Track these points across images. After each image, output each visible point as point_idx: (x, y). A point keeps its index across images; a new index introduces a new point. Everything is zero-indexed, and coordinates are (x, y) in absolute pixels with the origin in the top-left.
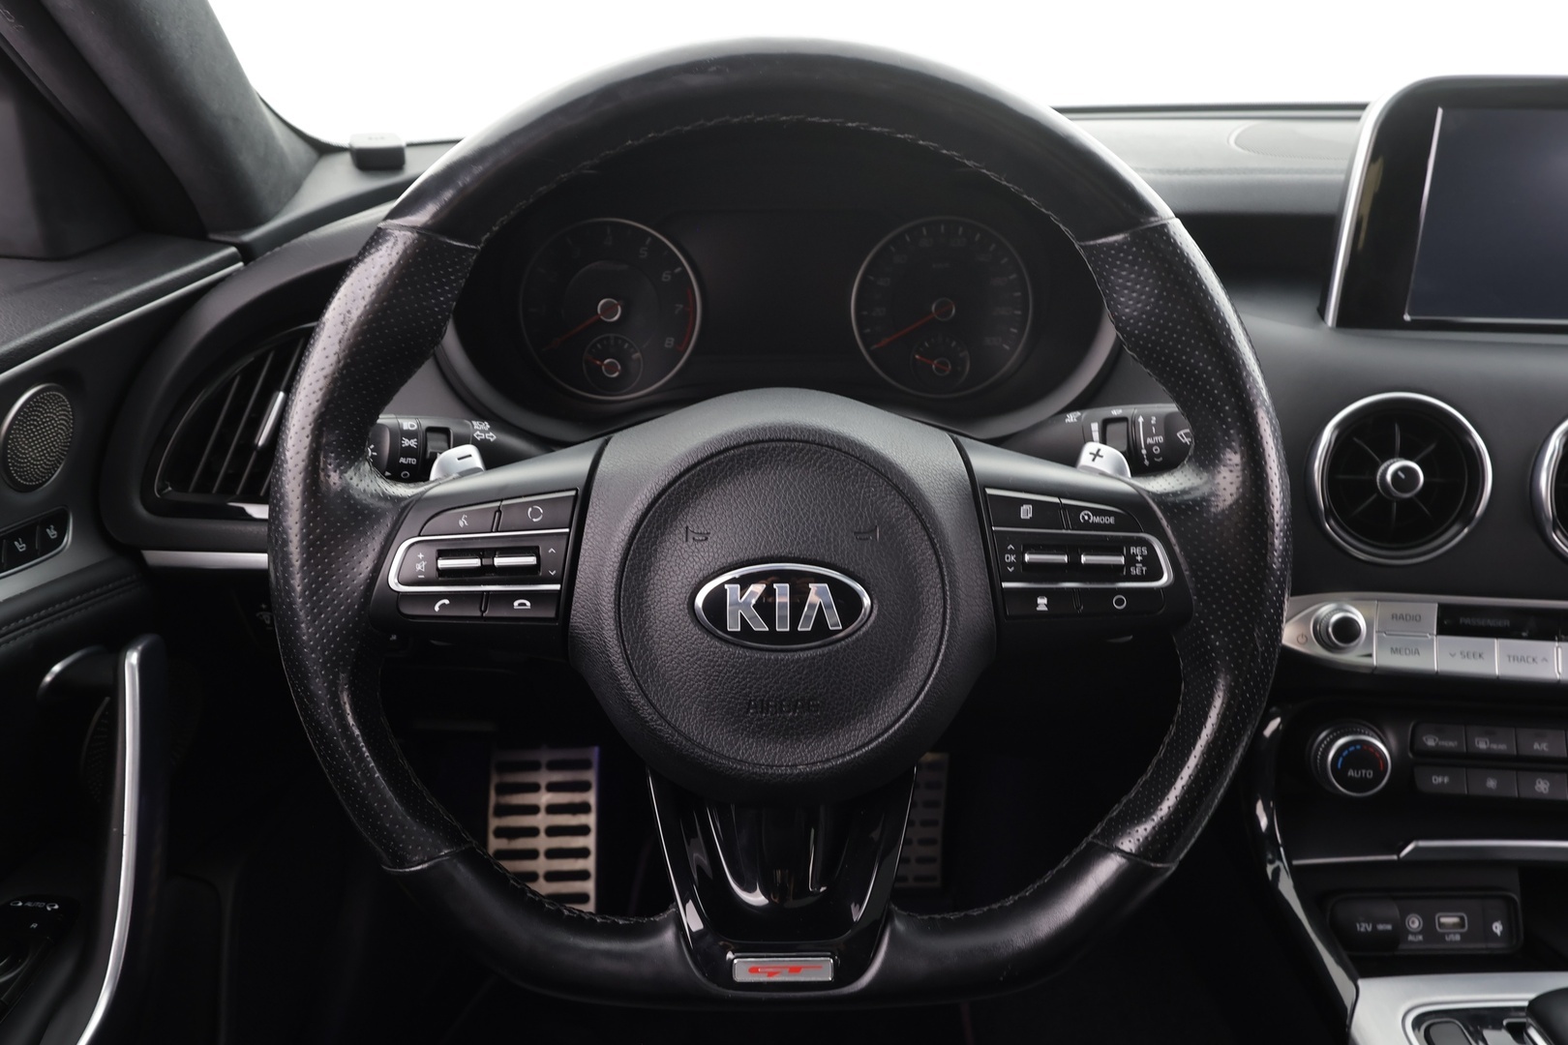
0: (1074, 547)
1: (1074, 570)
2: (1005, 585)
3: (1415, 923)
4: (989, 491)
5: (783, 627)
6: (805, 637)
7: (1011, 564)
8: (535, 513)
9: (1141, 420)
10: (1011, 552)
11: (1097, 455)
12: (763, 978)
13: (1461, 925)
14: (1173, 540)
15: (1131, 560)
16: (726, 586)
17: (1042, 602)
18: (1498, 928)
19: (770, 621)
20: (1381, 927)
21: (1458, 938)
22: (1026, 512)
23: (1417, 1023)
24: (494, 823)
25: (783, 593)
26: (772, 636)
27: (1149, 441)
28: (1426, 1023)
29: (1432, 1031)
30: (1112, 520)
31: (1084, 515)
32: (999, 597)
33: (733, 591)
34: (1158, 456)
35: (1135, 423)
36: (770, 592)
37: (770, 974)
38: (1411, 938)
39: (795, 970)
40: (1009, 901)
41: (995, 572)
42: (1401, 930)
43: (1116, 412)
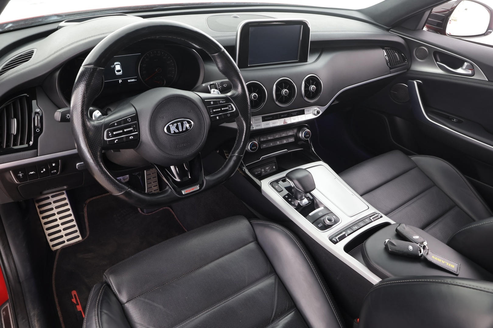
0: (221, 107)
1: (221, 111)
2: (211, 116)
3: (263, 170)
4: (205, 100)
5: (181, 130)
6: (185, 131)
7: (212, 112)
8: (129, 120)
9: (217, 84)
10: (211, 110)
11: (214, 91)
12: (188, 192)
13: (269, 168)
14: (234, 103)
15: (229, 107)
16: (170, 125)
17: (218, 117)
18: (274, 167)
19: (178, 130)
20: (259, 172)
21: (269, 171)
22: (212, 103)
23: (270, 184)
24: (41, 216)
25: (179, 124)
26: (180, 132)
27: (219, 87)
28: (272, 184)
29: (272, 185)
30: (225, 102)
31: (221, 102)
32: (211, 118)
33: (171, 126)
34: (221, 90)
35: (216, 84)
36: (177, 125)
37: (189, 191)
38: (263, 173)
39: (193, 189)
40: (220, 169)
41: (210, 114)
42: (261, 172)
43: (212, 83)
